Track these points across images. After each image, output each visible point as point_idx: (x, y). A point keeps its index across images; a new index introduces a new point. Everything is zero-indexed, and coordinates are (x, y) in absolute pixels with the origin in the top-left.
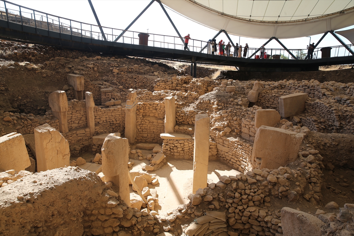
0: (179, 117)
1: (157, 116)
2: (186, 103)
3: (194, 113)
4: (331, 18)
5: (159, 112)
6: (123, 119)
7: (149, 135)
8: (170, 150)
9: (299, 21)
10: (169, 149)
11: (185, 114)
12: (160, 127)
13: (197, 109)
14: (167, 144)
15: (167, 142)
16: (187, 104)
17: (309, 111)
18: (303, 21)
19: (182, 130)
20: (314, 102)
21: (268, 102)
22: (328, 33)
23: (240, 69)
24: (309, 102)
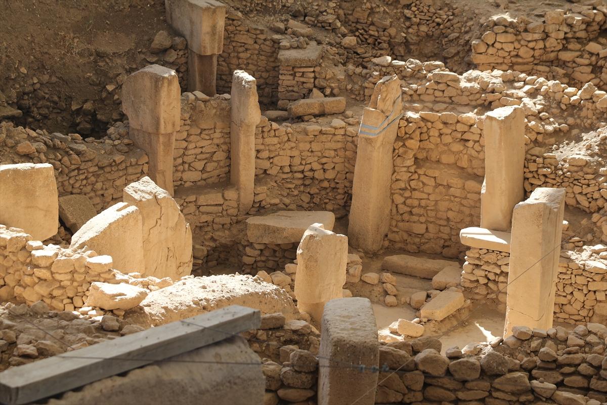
0: (534, 177)
1: (464, 163)
2: (571, 127)
3: (586, 169)
5: (474, 153)
6: (346, 165)
7: (431, 227)
8: (486, 285)
10: (483, 281)
11: (556, 169)
12: (473, 204)
13: (600, 156)
14: (477, 265)
15: (479, 259)
16: (575, 132)
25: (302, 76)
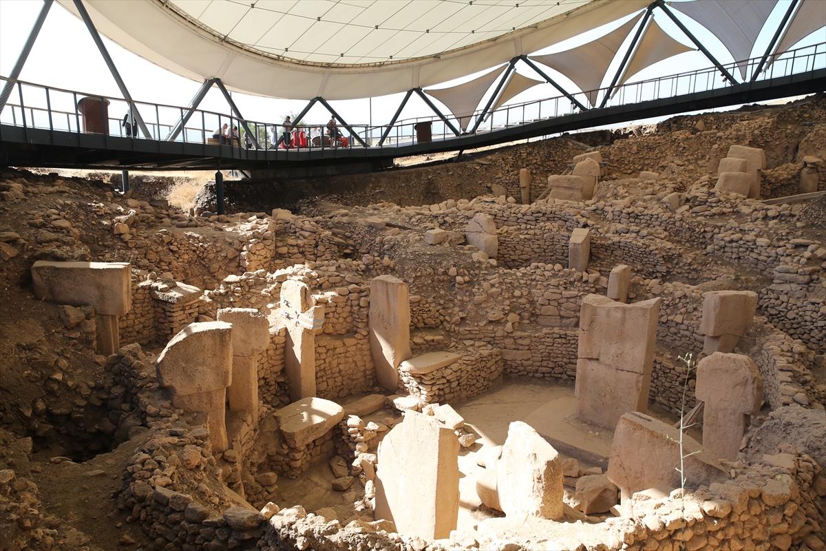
1: (331, 330)
4: (420, 65)
6: (270, 361)
9: (369, 66)
12: (354, 354)
15: (433, 379)
17: (602, 256)
18: (375, 66)
19: (423, 344)
20: (610, 242)
21: (514, 251)
22: (414, 92)
23: (252, 175)
24: (599, 242)
25: (190, 308)
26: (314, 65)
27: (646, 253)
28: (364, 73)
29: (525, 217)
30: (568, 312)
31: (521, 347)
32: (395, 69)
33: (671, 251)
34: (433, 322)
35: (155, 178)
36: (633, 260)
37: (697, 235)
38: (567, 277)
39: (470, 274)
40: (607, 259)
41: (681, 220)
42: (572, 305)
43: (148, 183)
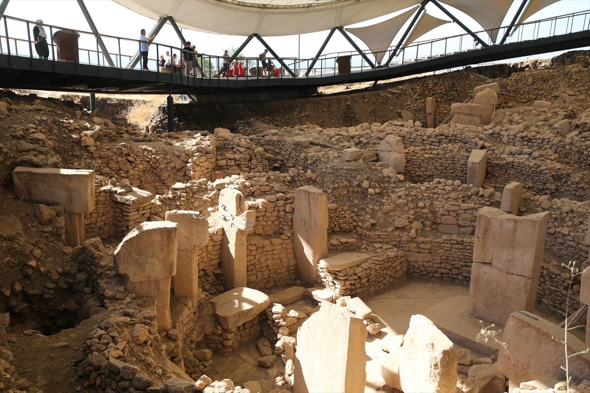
1: (260, 231)
3: (337, 210)
4: (343, 7)
6: (209, 256)
7: (259, 275)
9: (298, 7)
12: (279, 252)
17: (496, 174)
18: (304, 7)
19: (338, 245)
20: (504, 162)
21: (420, 168)
22: (337, 30)
23: (198, 99)
24: (495, 161)
25: (144, 210)
26: (252, 6)
27: (537, 173)
28: (294, 13)
29: (430, 139)
30: (465, 221)
31: (422, 251)
32: (321, 10)
33: (560, 171)
34: (348, 227)
35: (117, 100)
36: (525, 178)
37: (585, 158)
38: (465, 191)
39: (380, 187)
40: (501, 177)
41: (570, 144)
42: (468, 216)
43: (111, 104)
